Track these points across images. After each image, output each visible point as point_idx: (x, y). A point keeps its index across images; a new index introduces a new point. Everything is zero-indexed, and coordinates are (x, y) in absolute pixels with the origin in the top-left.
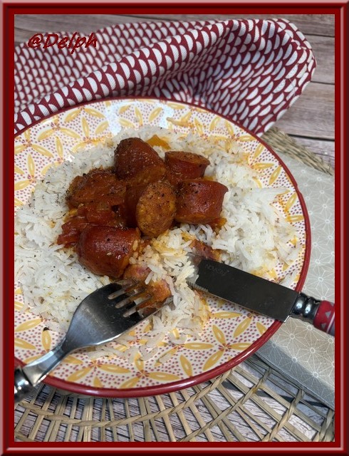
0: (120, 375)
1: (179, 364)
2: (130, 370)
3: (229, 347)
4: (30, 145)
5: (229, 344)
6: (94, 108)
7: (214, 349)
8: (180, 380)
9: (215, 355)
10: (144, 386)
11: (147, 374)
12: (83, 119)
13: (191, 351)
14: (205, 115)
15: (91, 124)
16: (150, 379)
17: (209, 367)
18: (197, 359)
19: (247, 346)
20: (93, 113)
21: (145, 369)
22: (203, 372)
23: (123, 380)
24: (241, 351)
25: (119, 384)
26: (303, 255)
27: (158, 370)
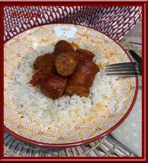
0: (51, 138)
1: (78, 135)
2: (56, 136)
3: (100, 129)
4: (19, 41)
5: (100, 128)
6: (46, 27)
7: (93, 130)
8: (77, 142)
9: (93, 132)
10: (61, 143)
11: (63, 139)
12: (41, 31)
13: (83, 130)
14: (93, 31)
15: (44, 34)
16: (64, 141)
17: (90, 137)
18: (86, 134)
19: (108, 129)
20: (46, 29)
21: (62, 137)
22: (88, 139)
23: (52, 140)
24: (105, 131)
25: (50, 142)
26: (135, 91)
27: (68, 137)
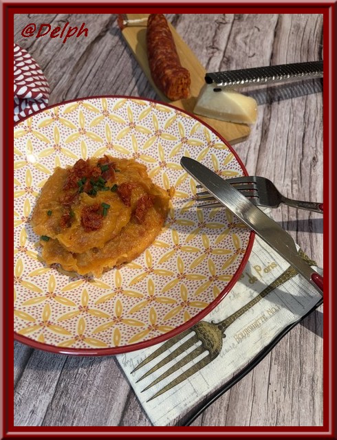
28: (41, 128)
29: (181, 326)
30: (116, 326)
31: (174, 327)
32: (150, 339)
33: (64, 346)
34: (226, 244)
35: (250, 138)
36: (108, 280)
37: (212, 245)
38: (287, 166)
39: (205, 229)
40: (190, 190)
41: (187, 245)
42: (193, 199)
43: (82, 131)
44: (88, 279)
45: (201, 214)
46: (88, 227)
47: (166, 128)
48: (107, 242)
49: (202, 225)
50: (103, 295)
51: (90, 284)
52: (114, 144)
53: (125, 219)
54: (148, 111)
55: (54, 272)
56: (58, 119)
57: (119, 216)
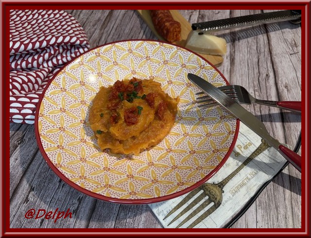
28: (89, 62)
29: (200, 181)
30: (155, 185)
31: (196, 182)
32: (180, 190)
33: (123, 198)
34: (220, 129)
35: (223, 65)
36: (142, 158)
37: (211, 131)
38: (250, 80)
39: (204, 121)
40: (190, 98)
41: (192, 133)
42: (193, 103)
43: (116, 63)
44: (129, 158)
45: (200, 112)
46: (129, 122)
47: (171, 59)
48: (141, 133)
49: (201, 119)
50: (141, 167)
51: (131, 161)
52: (136, 71)
53: (152, 117)
54: (158, 48)
55: (106, 155)
56: (99, 56)
57: (148, 115)
